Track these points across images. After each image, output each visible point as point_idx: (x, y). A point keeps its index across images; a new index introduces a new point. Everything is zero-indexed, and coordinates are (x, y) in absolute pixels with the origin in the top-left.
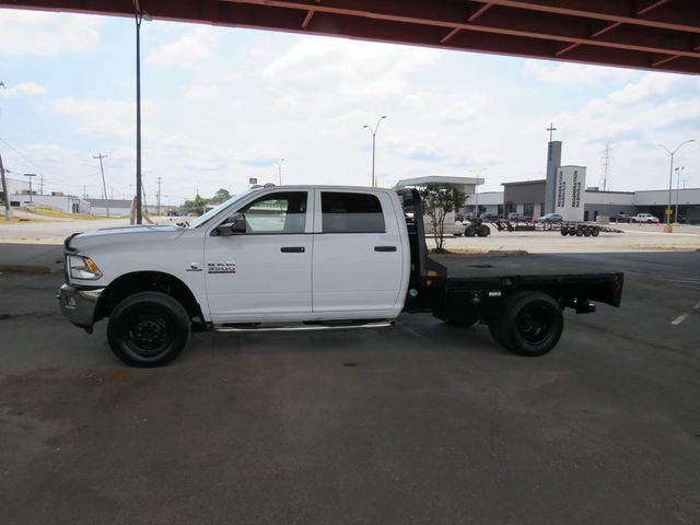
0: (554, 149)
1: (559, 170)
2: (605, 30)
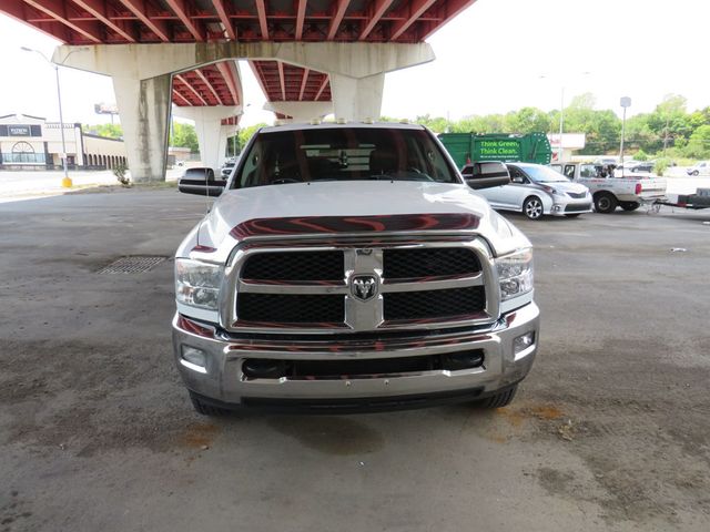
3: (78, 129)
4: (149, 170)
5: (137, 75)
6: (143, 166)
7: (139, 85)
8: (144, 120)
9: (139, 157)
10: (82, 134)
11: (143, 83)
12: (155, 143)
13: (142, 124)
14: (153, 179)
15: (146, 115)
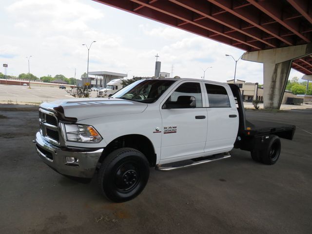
0: (158, 65)
1: (160, 74)
2: (199, 19)
3: (256, 85)
4: (272, 104)
5: (275, 62)
6: (270, 102)
7: (274, 66)
8: (274, 82)
9: (268, 98)
10: (258, 88)
11: (277, 65)
12: (277, 92)
13: (273, 83)
14: (273, 108)
15: (276, 79)
